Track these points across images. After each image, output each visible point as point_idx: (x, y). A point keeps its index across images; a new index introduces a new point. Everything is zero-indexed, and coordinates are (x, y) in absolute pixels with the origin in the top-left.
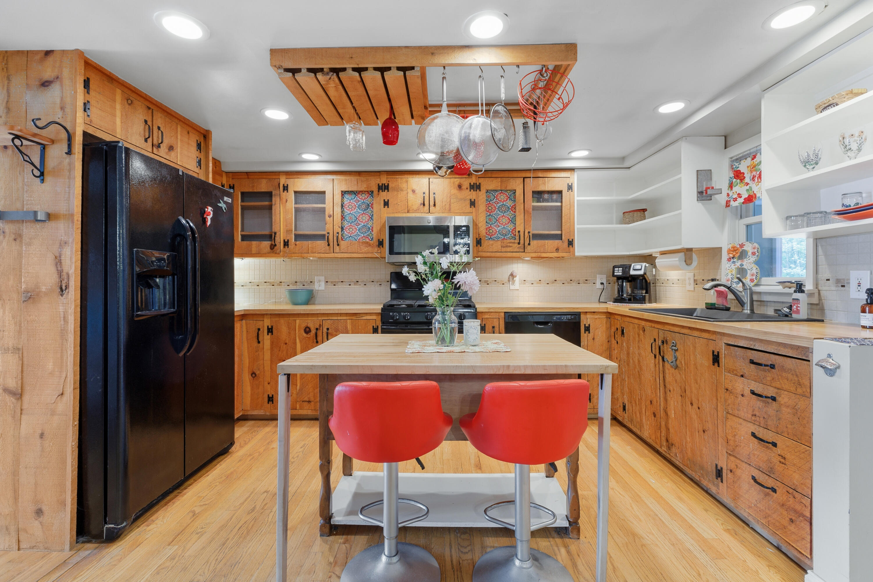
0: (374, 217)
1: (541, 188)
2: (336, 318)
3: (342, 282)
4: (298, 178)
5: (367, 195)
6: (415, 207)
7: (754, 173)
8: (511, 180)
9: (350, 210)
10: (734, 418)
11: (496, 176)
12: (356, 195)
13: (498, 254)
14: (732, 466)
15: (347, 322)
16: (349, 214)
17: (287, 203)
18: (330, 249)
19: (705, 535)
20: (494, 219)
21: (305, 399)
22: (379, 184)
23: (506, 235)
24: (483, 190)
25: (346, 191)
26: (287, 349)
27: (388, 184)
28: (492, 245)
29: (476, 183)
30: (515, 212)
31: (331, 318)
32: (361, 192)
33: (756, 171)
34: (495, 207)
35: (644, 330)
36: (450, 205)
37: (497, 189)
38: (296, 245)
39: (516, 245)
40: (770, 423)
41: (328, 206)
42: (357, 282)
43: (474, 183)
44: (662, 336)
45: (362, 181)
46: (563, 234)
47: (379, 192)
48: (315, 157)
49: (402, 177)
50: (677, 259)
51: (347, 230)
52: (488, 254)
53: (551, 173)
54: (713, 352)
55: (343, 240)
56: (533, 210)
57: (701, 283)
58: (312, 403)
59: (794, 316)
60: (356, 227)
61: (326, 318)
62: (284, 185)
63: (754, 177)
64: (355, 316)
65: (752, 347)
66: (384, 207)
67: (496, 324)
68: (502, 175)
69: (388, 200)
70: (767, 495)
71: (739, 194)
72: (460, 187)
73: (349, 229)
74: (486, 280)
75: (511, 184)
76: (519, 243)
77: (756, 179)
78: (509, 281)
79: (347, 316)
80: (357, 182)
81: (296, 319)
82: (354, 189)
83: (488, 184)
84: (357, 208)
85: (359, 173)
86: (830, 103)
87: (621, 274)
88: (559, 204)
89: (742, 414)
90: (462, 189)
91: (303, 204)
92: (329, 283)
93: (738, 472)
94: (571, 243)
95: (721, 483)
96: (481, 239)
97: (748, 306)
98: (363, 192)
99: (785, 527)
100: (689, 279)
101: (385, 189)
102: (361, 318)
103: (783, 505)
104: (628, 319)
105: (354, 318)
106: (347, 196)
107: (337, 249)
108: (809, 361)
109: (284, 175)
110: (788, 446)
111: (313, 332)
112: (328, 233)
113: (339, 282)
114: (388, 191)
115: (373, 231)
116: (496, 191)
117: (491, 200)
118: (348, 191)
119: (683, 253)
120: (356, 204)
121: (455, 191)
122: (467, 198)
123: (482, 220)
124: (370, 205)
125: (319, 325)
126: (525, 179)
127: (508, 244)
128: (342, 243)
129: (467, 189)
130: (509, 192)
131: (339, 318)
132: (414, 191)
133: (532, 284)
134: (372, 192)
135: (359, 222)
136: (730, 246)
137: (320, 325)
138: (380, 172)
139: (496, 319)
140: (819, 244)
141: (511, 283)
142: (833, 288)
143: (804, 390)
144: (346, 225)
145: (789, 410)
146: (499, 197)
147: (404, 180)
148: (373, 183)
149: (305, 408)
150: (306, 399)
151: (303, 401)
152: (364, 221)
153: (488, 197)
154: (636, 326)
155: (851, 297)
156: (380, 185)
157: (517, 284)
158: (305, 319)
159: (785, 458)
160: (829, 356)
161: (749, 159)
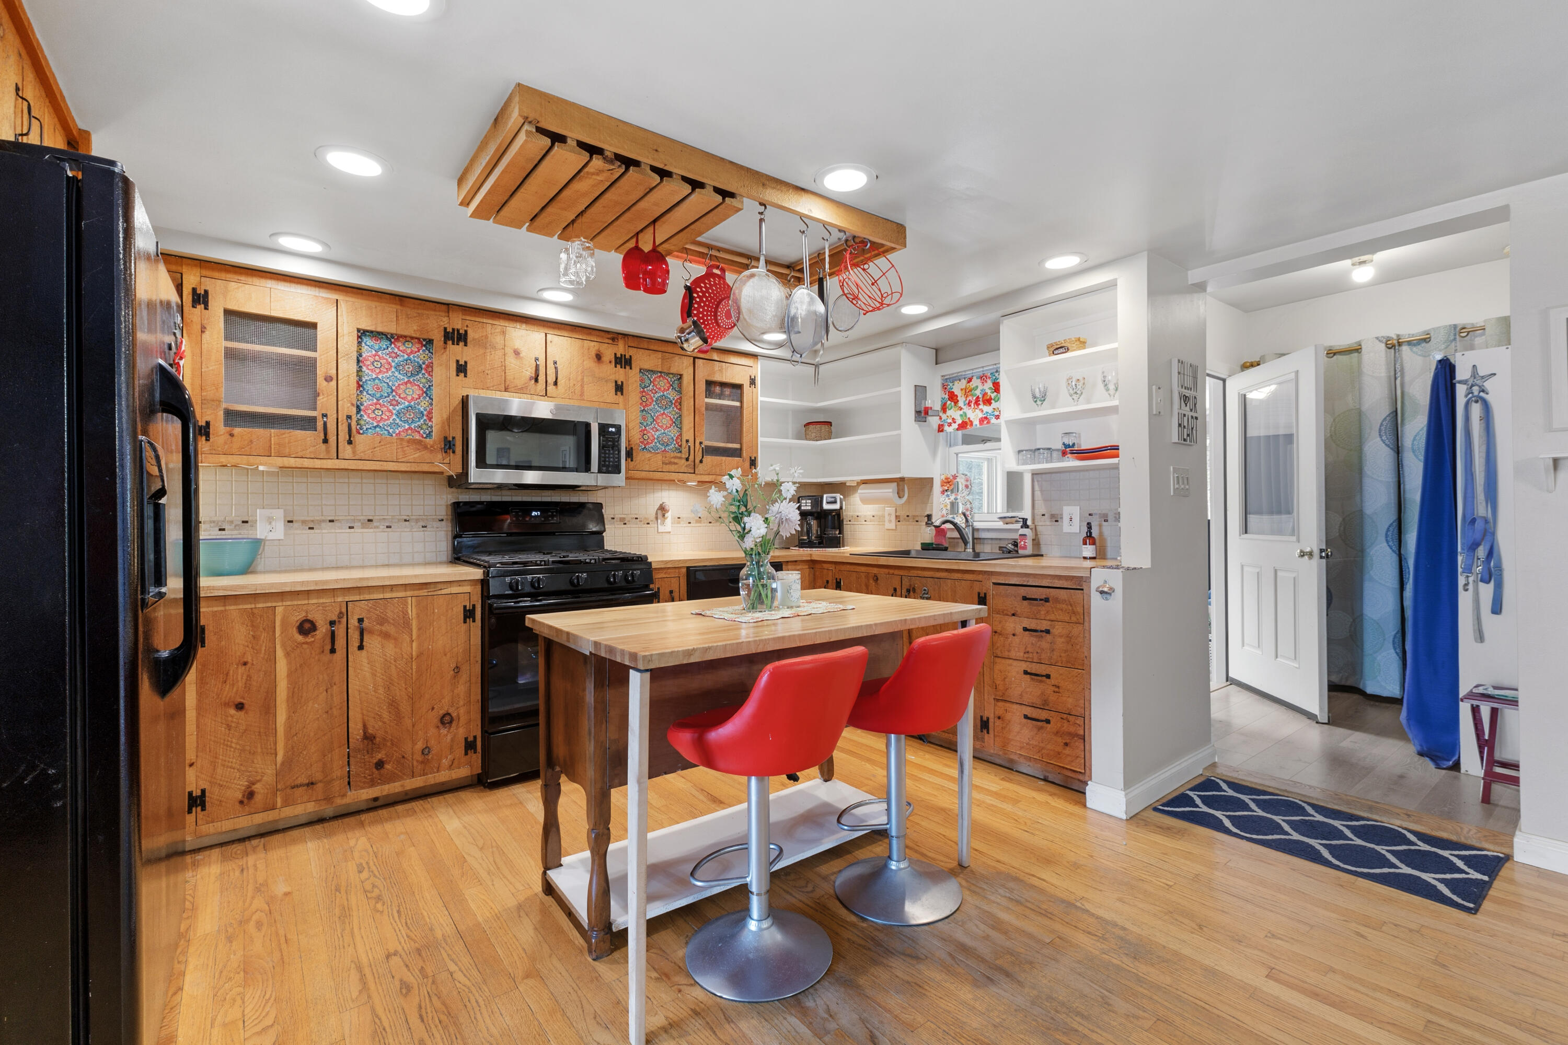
0: (435, 392)
1: (717, 378)
2: (381, 596)
3: (331, 521)
4: (238, 282)
5: (418, 346)
6: (519, 383)
7: (970, 398)
8: (677, 358)
9: (378, 371)
10: (1003, 661)
11: (655, 348)
12: (391, 343)
13: (658, 475)
14: (1000, 712)
15: (407, 603)
16: (374, 380)
17: (206, 336)
18: (328, 451)
19: (994, 789)
20: (649, 418)
21: (299, 782)
22: (445, 329)
23: (668, 445)
24: (635, 370)
25: (368, 331)
26: (248, 676)
27: (466, 331)
28: (649, 460)
29: (625, 356)
30: (680, 409)
31: (367, 597)
32: (406, 338)
33: (972, 395)
34: (652, 398)
35: (877, 579)
36: (582, 386)
37: (656, 369)
38: (232, 435)
39: (684, 461)
40: (1043, 656)
41: (323, 356)
42: (370, 520)
43: (621, 355)
44: (908, 584)
45: (408, 316)
46: (744, 449)
47: (445, 343)
48: (314, 248)
49: (494, 322)
50: (891, 490)
51: (370, 411)
52: (644, 474)
53: (729, 356)
54: (979, 594)
55: (360, 433)
56: (707, 409)
57: (905, 519)
58: (320, 785)
59: (1021, 552)
60: (391, 408)
61: (357, 598)
62: (194, 290)
63: (970, 402)
64: (426, 589)
65: (1025, 583)
66: (458, 375)
67: (675, 588)
68: (663, 349)
69: (466, 362)
70: (1040, 728)
71: (953, 419)
72: (599, 357)
73: (373, 411)
74: (623, 516)
75: (676, 364)
76: (687, 459)
77: (972, 405)
78: (657, 518)
79: (406, 591)
80: (397, 316)
81: (274, 604)
82: (391, 328)
83: (643, 360)
84: (393, 369)
85: (400, 299)
86: (1062, 345)
87: (810, 508)
88: (738, 404)
89: (1013, 654)
90: (603, 362)
91: (252, 342)
92: (295, 525)
93: (1008, 716)
94: (753, 463)
95: (986, 735)
96: (632, 448)
97: (970, 545)
98: (408, 339)
99: (1059, 753)
100: (890, 515)
101: (459, 340)
102: (440, 592)
103: (1057, 732)
104: (848, 567)
105: (423, 592)
106: (368, 341)
107: (346, 450)
108: (1082, 590)
109: (196, 266)
110: (1061, 675)
111: (323, 629)
112: (325, 415)
113: (324, 521)
114: (466, 345)
115: (430, 419)
116: (653, 372)
117: (645, 387)
118: (372, 332)
119: (896, 484)
120: (390, 360)
121: (590, 363)
122: (611, 377)
123: (633, 418)
124: (424, 366)
125: (337, 613)
126: (696, 360)
127: (673, 460)
128: (358, 438)
129: (610, 362)
130: (671, 376)
131: (388, 595)
132: (517, 353)
133: (690, 523)
134: (430, 342)
135: (397, 398)
136: (943, 477)
137: (341, 613)
138: (448, 304)
139: (675, 579)
140: (1035, 480)
141: (659, 521)
142: (1048, 523)
143: (1078, 617)
144: (367, 401)
145: (1063, 640)
146: (656, 383)
147: (499, 329)
148: (435, 325)
149: (299, 802)
150: (303, 780)
151: (293, 788)
152: (409, 398)
153: (642, 380)
154: (863, 575)
155: (1064, 531)
156: (450, 330)
157: (668, 525)
158: (299, 603)
159: (1058, 687)
160: (1106, 582)
161: (964, 382)
